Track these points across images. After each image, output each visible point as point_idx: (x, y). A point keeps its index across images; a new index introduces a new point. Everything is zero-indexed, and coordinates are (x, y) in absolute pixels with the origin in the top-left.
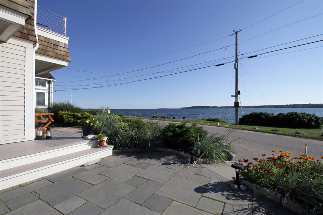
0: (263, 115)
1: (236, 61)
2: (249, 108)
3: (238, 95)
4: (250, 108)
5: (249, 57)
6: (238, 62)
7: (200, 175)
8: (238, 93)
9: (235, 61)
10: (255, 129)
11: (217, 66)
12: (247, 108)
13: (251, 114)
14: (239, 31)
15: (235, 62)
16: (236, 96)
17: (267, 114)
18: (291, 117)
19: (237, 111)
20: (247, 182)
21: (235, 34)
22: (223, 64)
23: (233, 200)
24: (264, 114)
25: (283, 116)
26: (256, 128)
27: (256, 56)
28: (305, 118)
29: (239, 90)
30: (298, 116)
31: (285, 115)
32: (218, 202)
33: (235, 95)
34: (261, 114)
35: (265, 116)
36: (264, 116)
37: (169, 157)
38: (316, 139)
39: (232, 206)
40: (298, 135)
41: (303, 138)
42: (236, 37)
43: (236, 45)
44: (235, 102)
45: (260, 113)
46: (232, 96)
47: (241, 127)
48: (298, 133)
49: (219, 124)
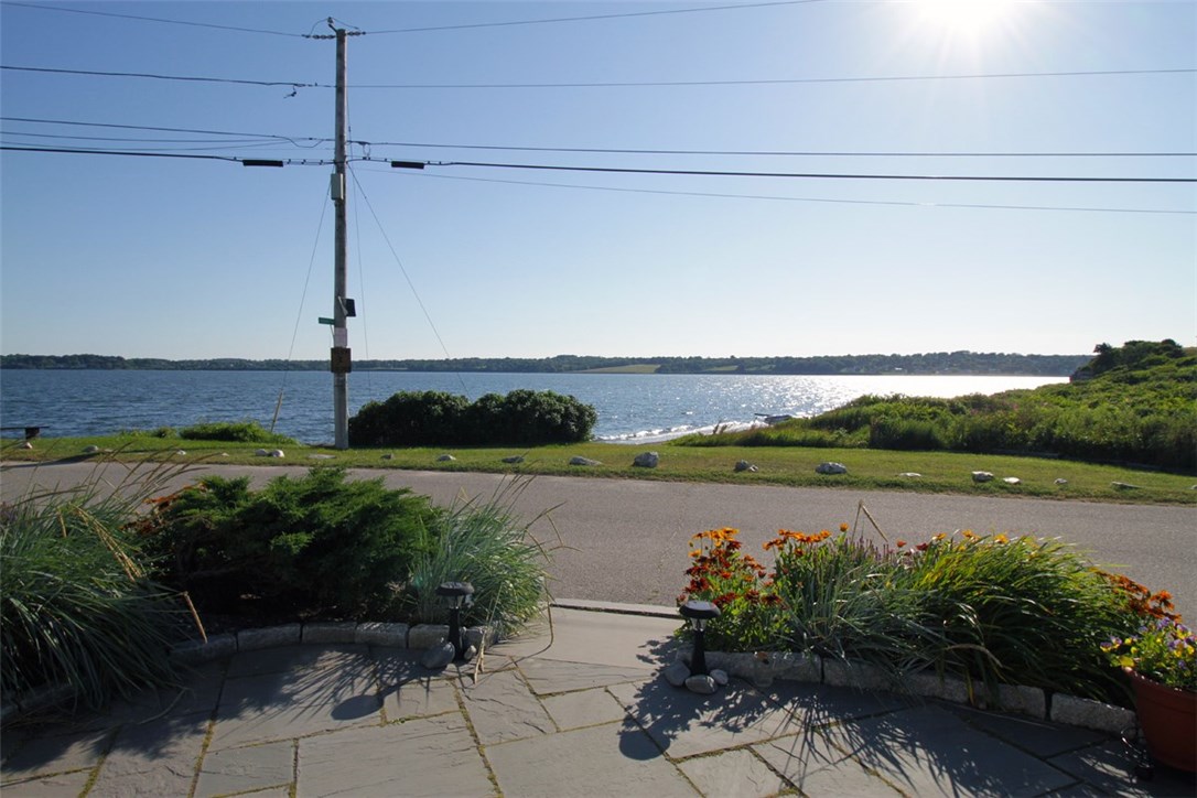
0: (435, 403)
1: (340, 164)
2: (314, 369)
3: (348, 318)
4: (320, 370)
5: (395, 164)
6: (347, 171)
7: (558, 693)
8: (346, 308)
9: (335, 162)
10: (446, 464)
11: (247, 163)
12: (305, 369)
13: (394, 400)
14: (349, 34)
15: (332, 169)
16: (338, 323)
17: (448, 398)
18: (519, 408)
19: (340, 387)
20: (716, 653)
21: (332, 37)
22: (279, 164)
23: (746, 725)
24: (439, 401)
25: (498, 406)
26: (447, 459)
27: (420, 166)
28: (555, 411)
29: (349, 296)
30: (536, 403)
31: (501, 403)
32: (727, 753)
33: (332, 317)
34: (429, 399)
35: (445, 409)
36: (438, 408)
37: (316, 669)
38: (630, 477)
39: (768, 744)
40: (584, 468)
41: (598, 476)
42: (340, 56)
43: (340, 90)
44: (332, 350)
45: (427, 394)
46: (322, 321)
47: (389, 457)
48: (579, 464)
49: (282, 454)
